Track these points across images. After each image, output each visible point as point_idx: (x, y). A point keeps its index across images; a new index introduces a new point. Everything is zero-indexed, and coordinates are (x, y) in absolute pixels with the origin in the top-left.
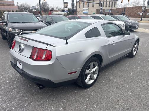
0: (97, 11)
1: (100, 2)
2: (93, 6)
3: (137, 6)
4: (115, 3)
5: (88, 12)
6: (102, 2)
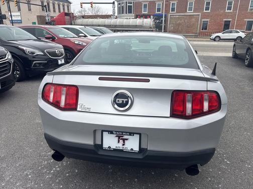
0: (39, 19)
1: (42, 3)
2: (30, 10)
3: (98, 14)
4: (68, 7)
5: (21, 20)
6: (45, 4)
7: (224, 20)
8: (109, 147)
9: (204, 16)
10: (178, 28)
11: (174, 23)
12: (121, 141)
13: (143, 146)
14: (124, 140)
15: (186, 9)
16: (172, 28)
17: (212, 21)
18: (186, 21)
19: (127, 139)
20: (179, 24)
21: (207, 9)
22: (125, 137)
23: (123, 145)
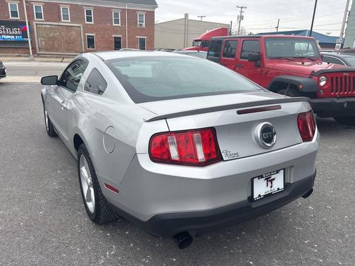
7: (114, 36)
8: (260, 196)
9: (87, 29)
10: (53, 45)
11: (45, 35)
12: (269, 183)
13: (287, 181)
14: (271, 181)
15: (60, 17)
16: (43, 43)
17: (99, 36)
18: (63, 34)
19: (274, 179)
20: (54, 39)
21: (89, 19)
22: (273, 177)
23: (271, 187)
